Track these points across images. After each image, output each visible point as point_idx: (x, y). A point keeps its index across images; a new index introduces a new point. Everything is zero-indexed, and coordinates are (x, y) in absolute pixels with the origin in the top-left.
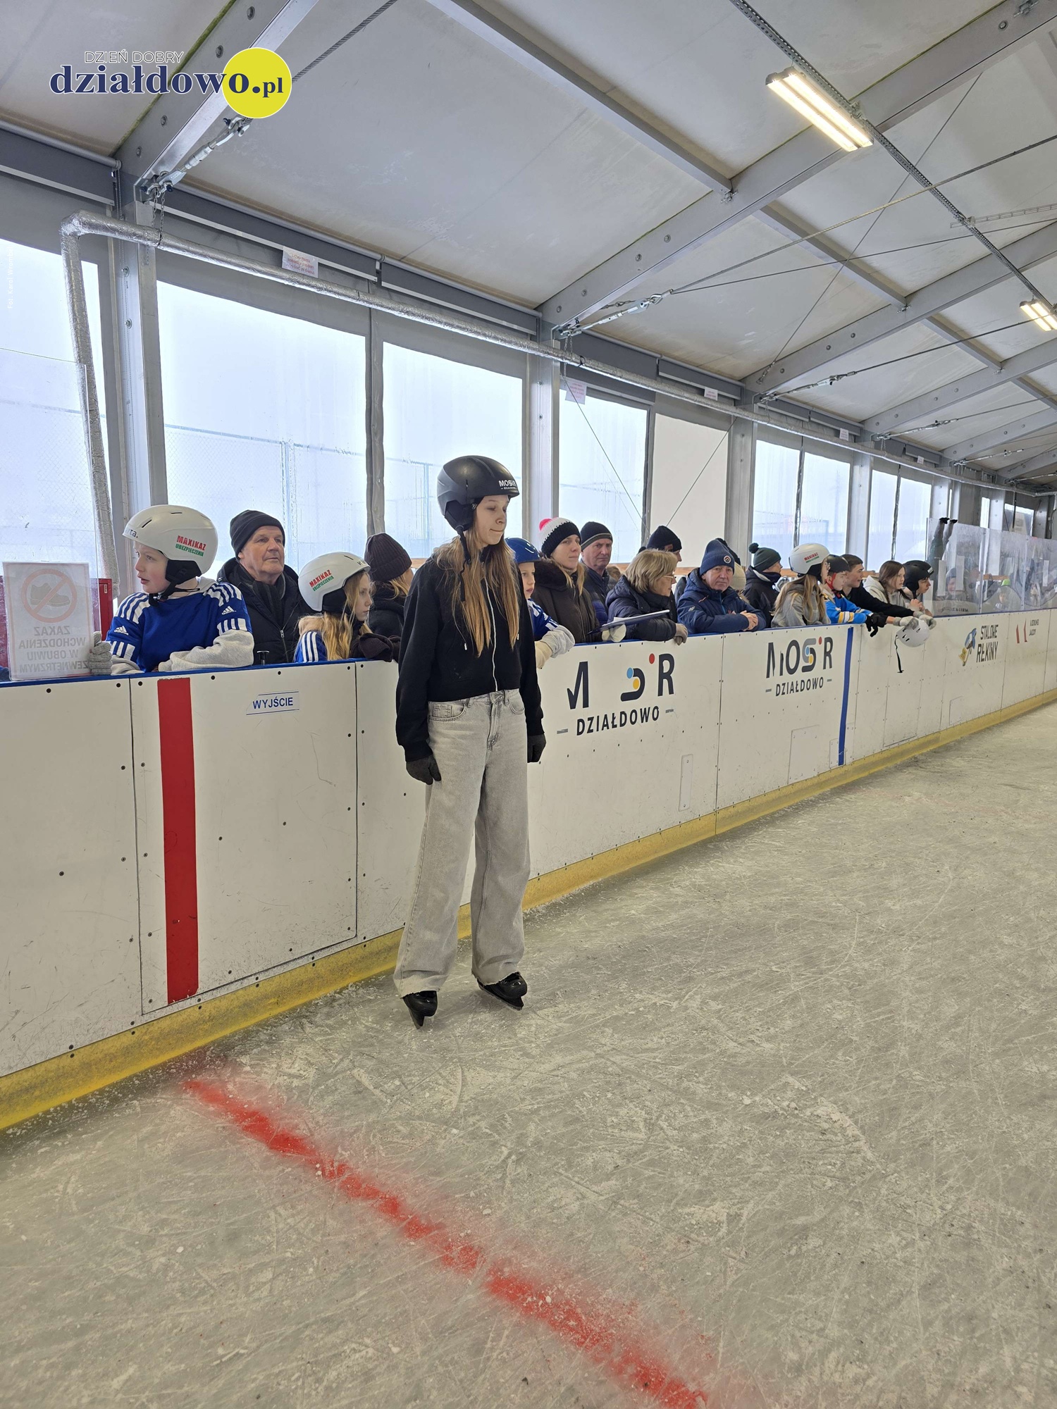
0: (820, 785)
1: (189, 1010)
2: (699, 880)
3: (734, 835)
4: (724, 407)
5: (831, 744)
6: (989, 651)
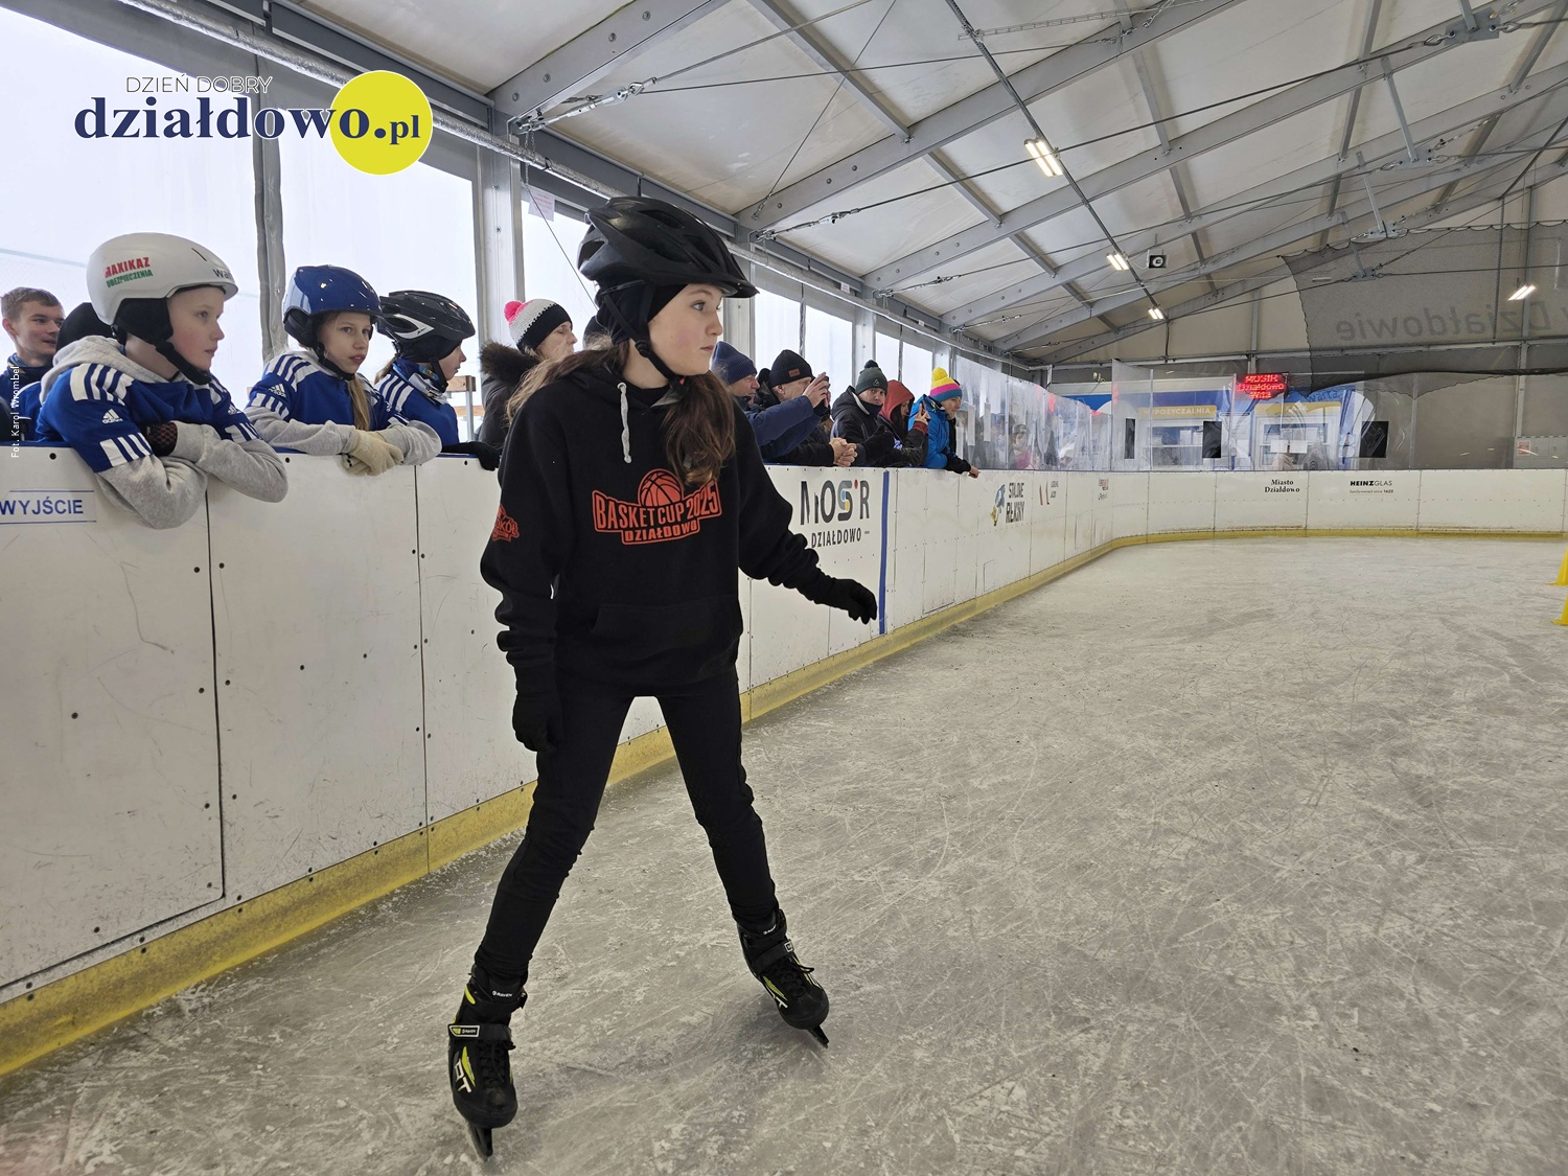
0: (862, 657)
6: (1017, 511)
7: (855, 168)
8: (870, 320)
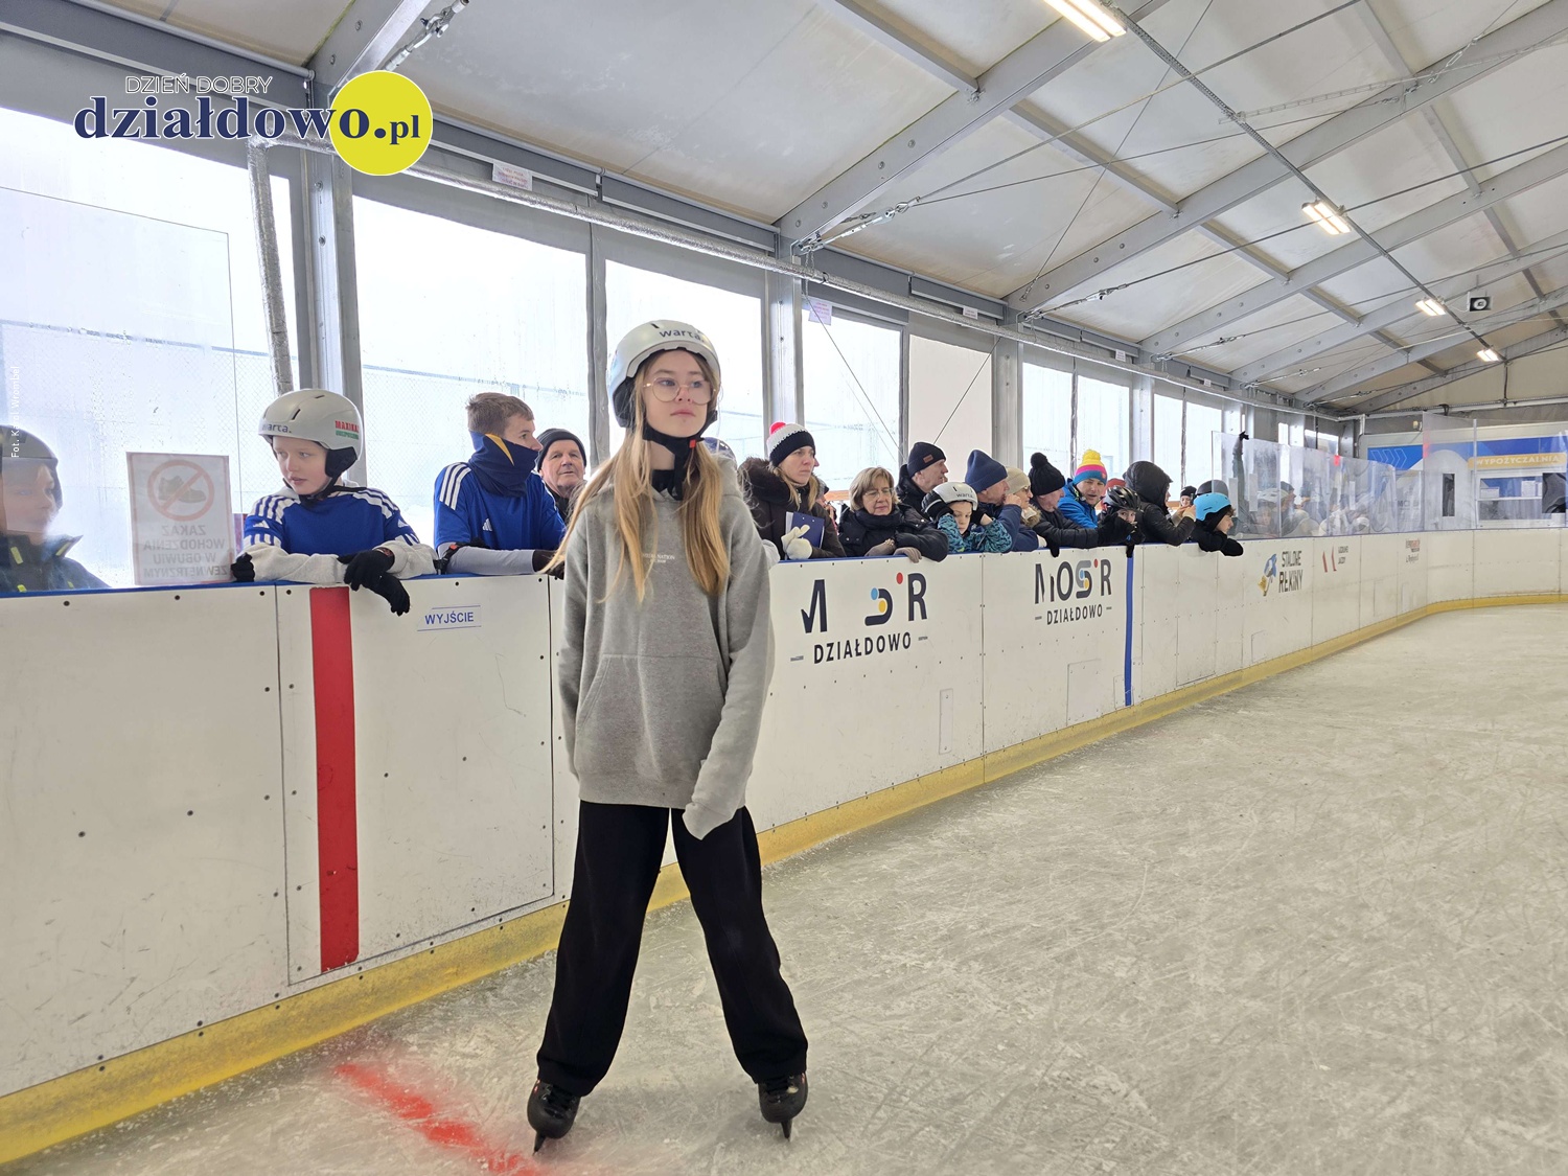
0: (1105, 728)
1: (347, 980)
2: (962, 831)
3: (1006, 783)
4: (985, 326)
5: (1114, 681)
6: (1293, 581)
7: (1123, 246)
8: (1149, 384)
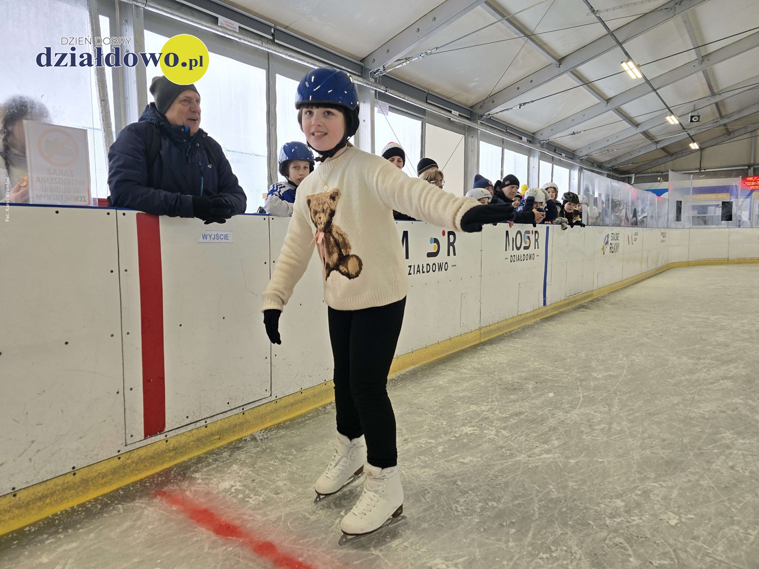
0: (534, 316)
1: (159, 442)
2: (476, 365)
3: (491, 342)
5: (539, 293)
6: (615, 247)
7: (532, 81)
8: (537, 154)
